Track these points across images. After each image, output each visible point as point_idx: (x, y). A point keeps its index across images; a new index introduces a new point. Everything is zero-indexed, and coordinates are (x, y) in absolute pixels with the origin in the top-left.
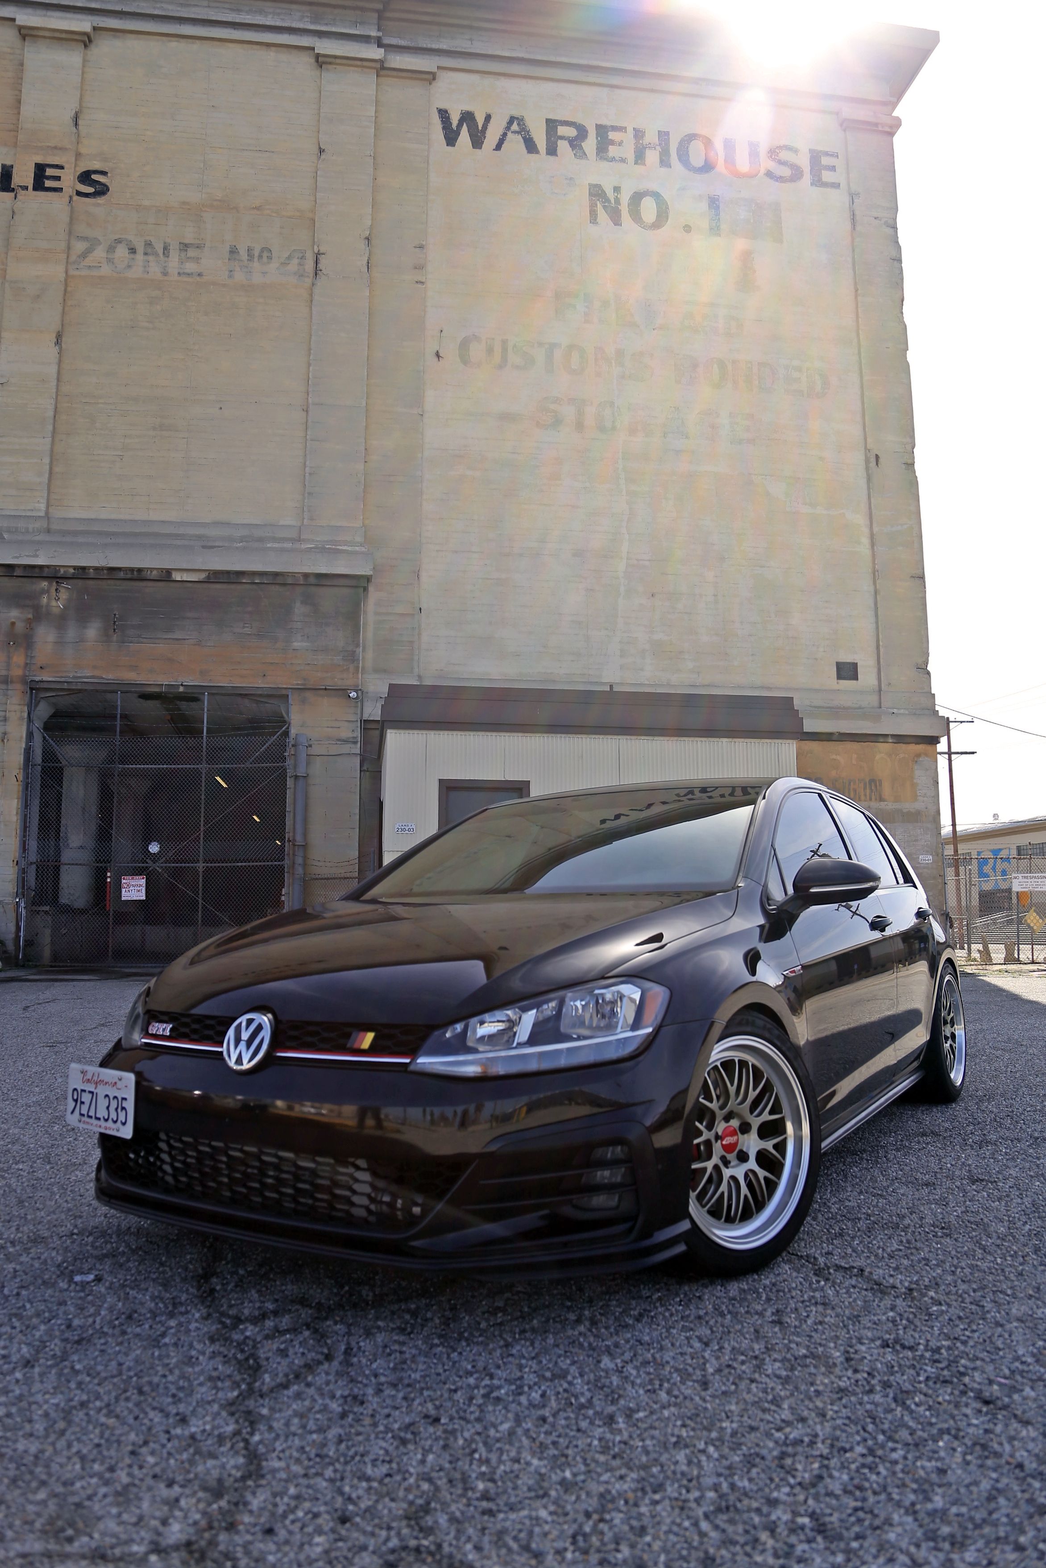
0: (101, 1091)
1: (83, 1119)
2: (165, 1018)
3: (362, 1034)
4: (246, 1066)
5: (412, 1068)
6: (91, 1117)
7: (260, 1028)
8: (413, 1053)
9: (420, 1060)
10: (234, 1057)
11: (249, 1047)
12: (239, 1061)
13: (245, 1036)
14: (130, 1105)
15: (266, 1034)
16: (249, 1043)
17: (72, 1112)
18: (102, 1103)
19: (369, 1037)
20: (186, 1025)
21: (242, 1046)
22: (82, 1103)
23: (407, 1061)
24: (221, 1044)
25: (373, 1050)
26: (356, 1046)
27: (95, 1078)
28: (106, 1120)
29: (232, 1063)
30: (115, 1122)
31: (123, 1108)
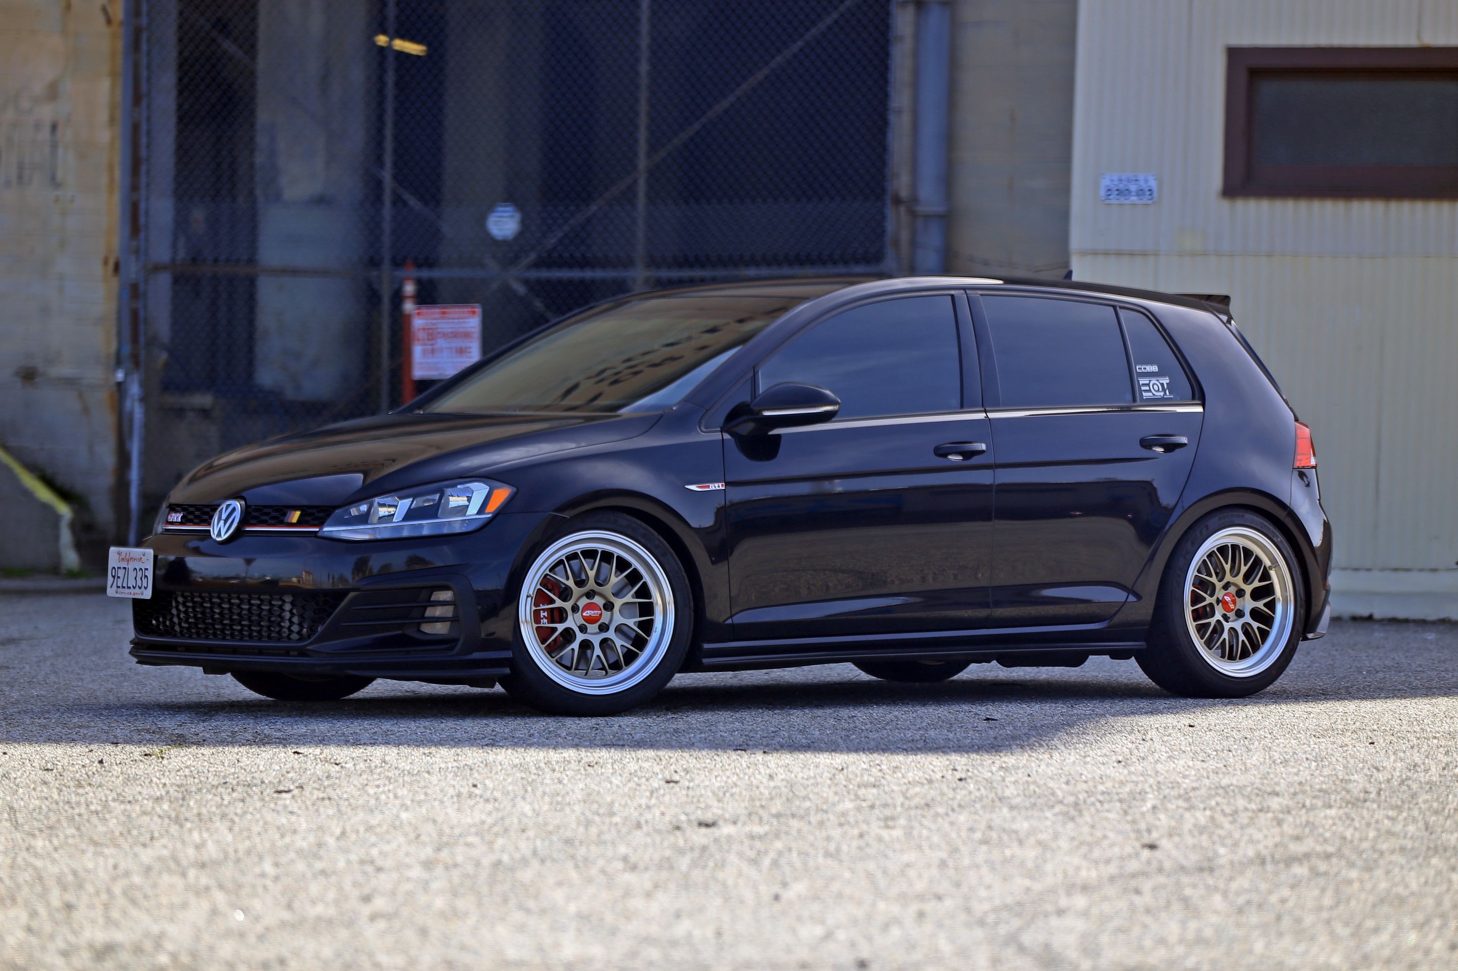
0: (131, 566)
1: (120, 590)
2: (178, 509)
3: (293, 512)
4: (224, 537)
5: (319, 534)
6: (124, 587)
7: (234, 509)
8: (321, 524)
9: (326, 529)
10: (216, 532)
11: (225, 524)
12: (219, 534)
13: (224, 516)
14: (150, 574)
15: (237, 515)
16: (226, 521)
17: (111, 587)
18: (132, 574)
19: (298, 513)
20: (192, 513)
21: (222, 522)
22: (119, 577)
23: (317, 530)
24: (209, 524)
25: (300, 523)
26: (289, 521)
27: (127, 557)
28: (134, 588)
29: (214, 536)
30: (140, 588)
31: (146, 576)
